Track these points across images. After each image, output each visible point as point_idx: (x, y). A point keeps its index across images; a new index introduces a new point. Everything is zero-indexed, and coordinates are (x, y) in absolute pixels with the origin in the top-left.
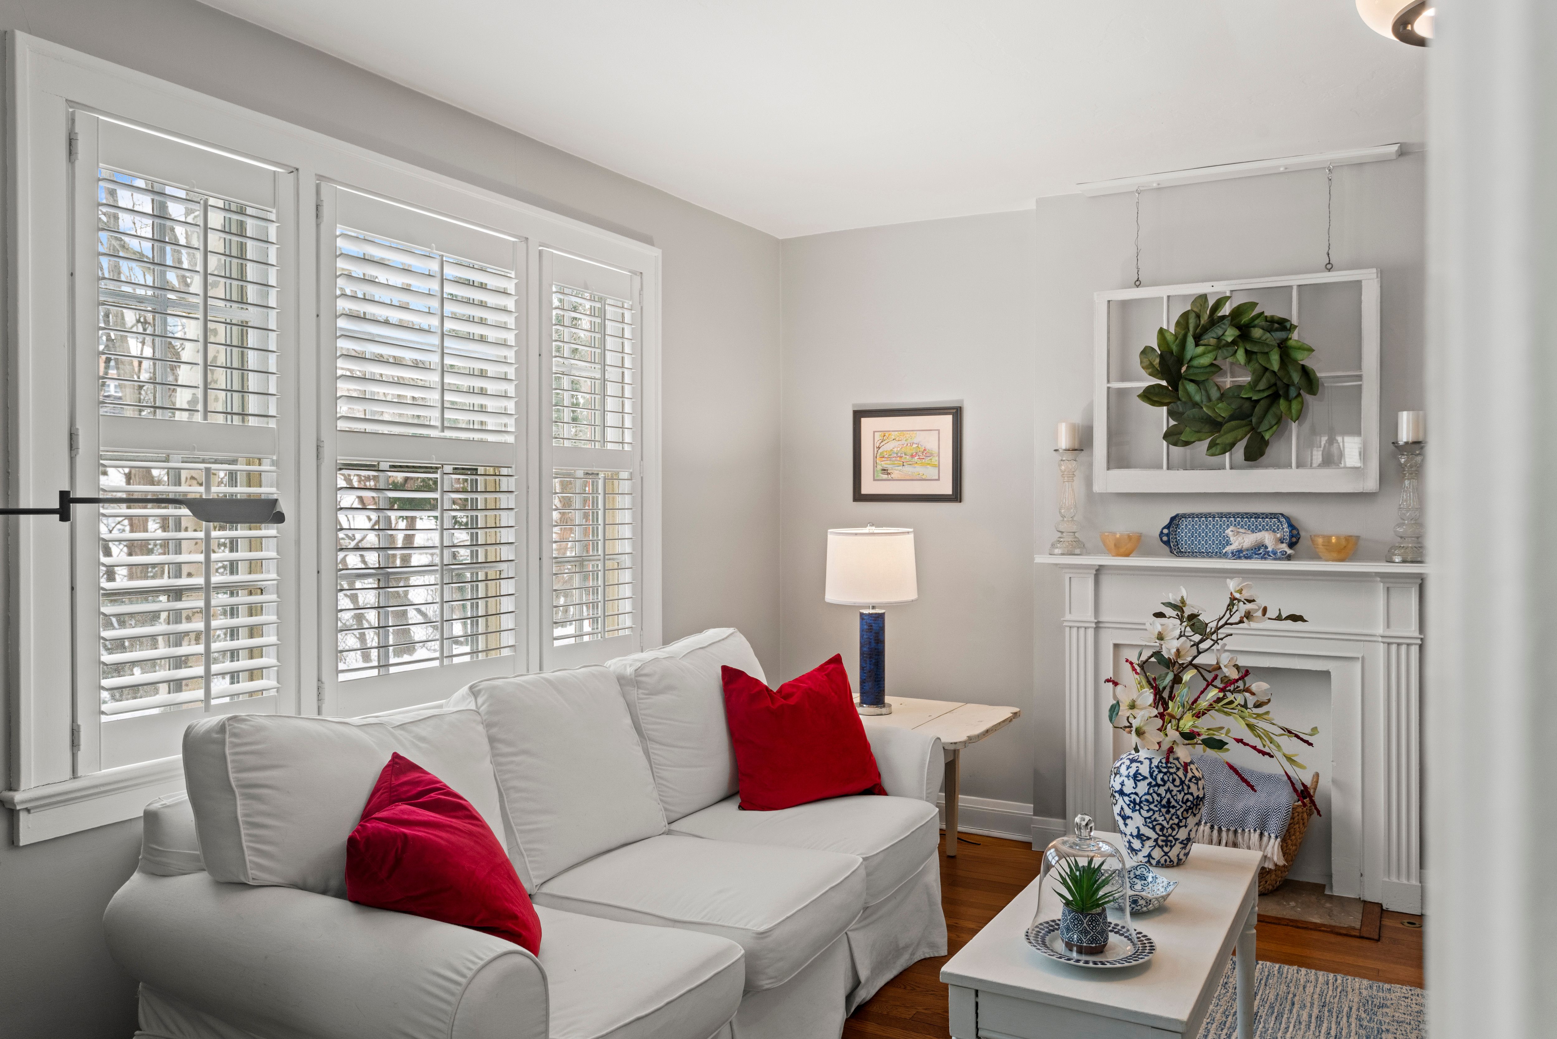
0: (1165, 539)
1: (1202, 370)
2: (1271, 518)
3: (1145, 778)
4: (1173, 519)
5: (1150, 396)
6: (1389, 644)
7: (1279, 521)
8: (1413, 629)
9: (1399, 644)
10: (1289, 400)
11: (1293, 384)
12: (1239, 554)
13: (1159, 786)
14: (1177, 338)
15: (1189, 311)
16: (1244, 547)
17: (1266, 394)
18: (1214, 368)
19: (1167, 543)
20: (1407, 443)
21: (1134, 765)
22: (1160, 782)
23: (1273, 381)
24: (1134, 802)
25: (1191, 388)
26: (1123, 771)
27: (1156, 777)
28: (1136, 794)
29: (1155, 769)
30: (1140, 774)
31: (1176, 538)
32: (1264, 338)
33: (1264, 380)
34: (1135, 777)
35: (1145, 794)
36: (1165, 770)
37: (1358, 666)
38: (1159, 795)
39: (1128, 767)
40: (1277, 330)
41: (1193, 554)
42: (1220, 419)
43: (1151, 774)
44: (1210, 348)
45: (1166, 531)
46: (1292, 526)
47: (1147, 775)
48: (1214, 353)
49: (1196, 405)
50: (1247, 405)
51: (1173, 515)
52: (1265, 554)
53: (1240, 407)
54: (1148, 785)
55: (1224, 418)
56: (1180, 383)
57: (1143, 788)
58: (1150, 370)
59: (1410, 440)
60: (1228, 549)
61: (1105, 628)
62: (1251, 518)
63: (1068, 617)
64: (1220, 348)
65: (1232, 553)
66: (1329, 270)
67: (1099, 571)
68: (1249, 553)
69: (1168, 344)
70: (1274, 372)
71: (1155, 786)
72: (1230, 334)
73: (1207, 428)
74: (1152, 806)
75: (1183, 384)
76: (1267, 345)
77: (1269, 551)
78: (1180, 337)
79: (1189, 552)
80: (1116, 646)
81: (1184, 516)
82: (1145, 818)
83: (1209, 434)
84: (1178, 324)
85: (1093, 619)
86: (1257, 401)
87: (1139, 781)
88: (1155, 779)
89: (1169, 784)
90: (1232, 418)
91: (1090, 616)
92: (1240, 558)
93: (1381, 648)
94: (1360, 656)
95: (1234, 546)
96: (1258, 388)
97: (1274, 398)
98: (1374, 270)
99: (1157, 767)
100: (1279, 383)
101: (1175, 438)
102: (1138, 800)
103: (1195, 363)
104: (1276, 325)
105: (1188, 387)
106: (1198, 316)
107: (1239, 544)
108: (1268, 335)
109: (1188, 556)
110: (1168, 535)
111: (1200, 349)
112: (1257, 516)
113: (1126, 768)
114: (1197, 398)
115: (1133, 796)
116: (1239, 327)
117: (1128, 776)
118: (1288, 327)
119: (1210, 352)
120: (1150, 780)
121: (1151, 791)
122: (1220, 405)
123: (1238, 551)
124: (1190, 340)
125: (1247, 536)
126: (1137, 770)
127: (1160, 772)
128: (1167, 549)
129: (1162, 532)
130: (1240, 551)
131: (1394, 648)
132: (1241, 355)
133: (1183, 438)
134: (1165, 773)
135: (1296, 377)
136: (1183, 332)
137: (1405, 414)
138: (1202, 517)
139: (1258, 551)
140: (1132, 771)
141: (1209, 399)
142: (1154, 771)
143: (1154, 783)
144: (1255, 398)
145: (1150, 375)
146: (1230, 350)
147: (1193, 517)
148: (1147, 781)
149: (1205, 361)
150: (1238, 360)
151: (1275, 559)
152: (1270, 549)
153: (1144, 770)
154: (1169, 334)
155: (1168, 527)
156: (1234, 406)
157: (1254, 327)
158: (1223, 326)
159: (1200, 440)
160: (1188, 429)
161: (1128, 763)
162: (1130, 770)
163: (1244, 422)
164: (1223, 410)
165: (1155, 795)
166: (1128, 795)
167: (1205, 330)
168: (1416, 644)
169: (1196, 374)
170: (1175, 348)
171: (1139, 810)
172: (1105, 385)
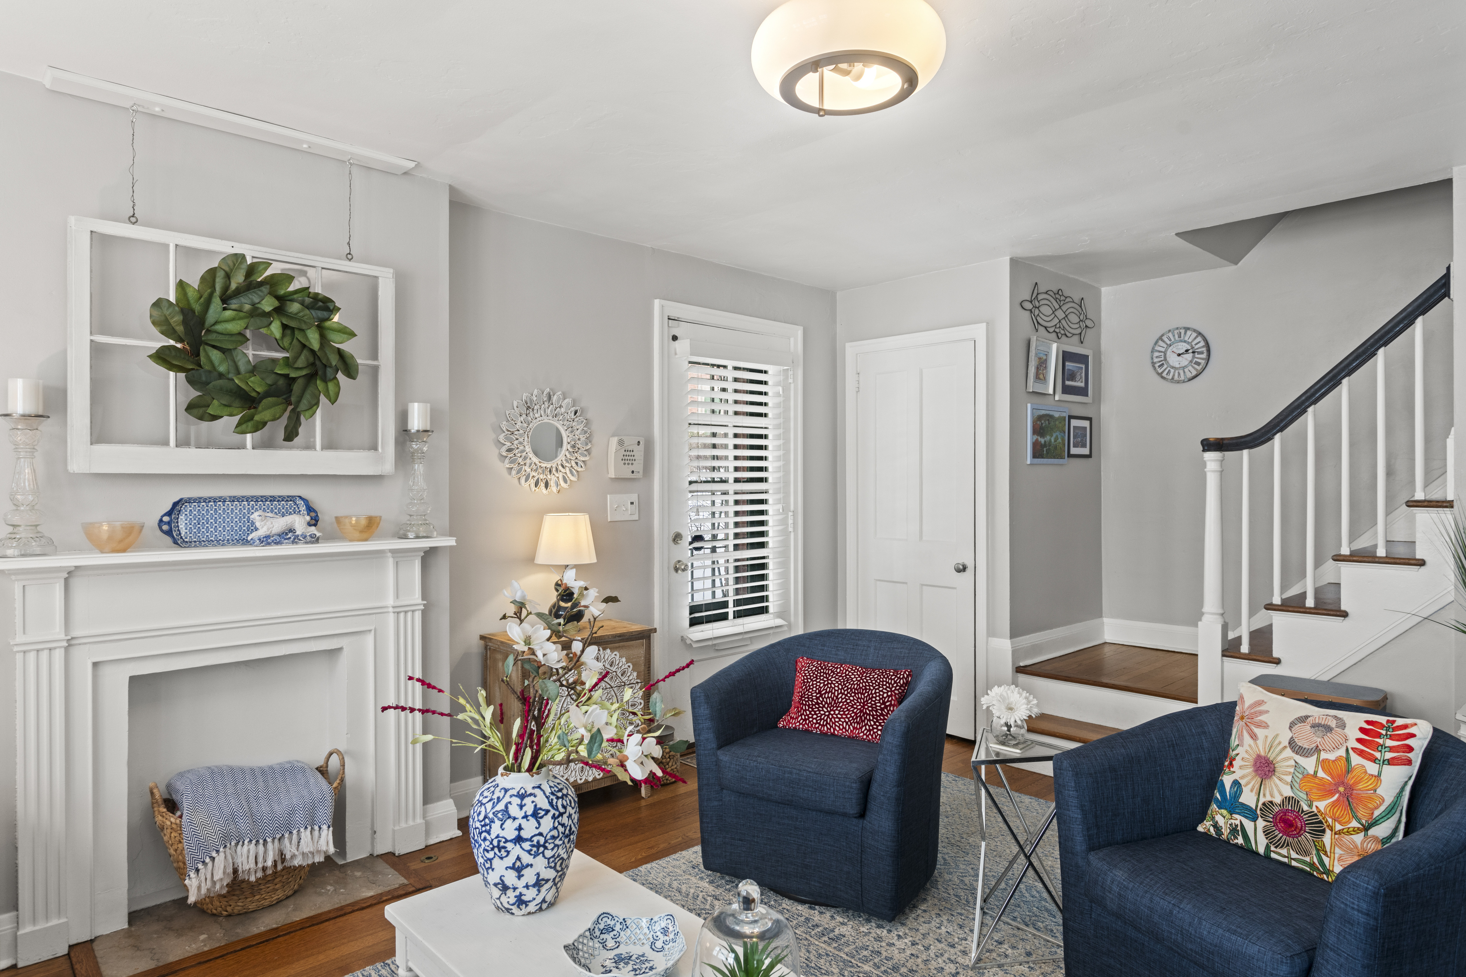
0: (165, 527)
1: (227, 338)
2: (287, 501)
3: (547, 812)
4: (175, 504)
5: (162, 357)
6: (398, 613)
7: (295, 504)
8: (417, 596)
9: (406, 612)
10: (325, 380)
11: (331, 367)
12: (267, 540)
13: (561, 814)
14: (201, 297)
15: (215, 268)
16: (273, 532)
17: (304, 372)
18: (241, 338)
19: (169, 533)
20: (418, 431)
21: (528, 801)
22: (562, 810)
23: (311, 360)
24: (538, 846)
25: (215, 355)
26: (514, 810)
27: (557, 806)
28: (541, 834)
29: (552, 797)
30: (541, 809)
31: (178, 526)
32: (301, 314)
33: (303, 357)
34: (535, 815)
35: (551, 830)
36: (560, 794)
37: (370, 639)
38: (563, 825)
39: (521, 807)
40: (319, 309)
41: (200, 544)
42: (254, 394)
43: (551, 803)
44: (242, 314)
45: (166, 519)
46: (310, 509)
47: (549, 808)
48: (246, 320)
49: (221, 376)
50: (281, 382)
51: (176, 499)
52: (294, 539)
53: (275, 383)
54: (552, 818)
55: (258, 393)
56: (201, 348)
57: (547, 823)
58: (164, 328)
59: (421, 429)
60: (254, 535)
61: (80, 644)
62: (267, 501)
63: (20, 638)
64: (252, 317)
65: (260, 539)
66: (350, 260)
67: (71, 574)
68: (278, 539)
69: (188, 300)
70: (312, 351)
71: (558, 817)
72: (268, 305)
73: (237, 403)
74: (557, 842)
75: (205, 350)
76: (305, 322)
77: (298, 536)
78: (206, 295)
79: (195, 542)
80: (95, 665)
81: (189, 501)
82: (549, 859)
83: (240, 409)
84: (203, 278)
85: (62, 636)
86: (294, 379)
87: (541, 817)
88: (557, 809)
89: (569, 809)
90: (267, 394)
91: (58, 632)
92: (269, 544)
93: (391, 617)
94: (373, 628)
95: (262, 532)
96: (296, 366)
97: (311, 377)
98: (391, 271)
99: (552, 793)
100: (318, 363)
101: (201, 410)
102: (542, 842)
103: (219, 327)
104: (320, 304)
105: (210, 355)
106: (228, 276)
107: (268, 529)
108: (307, 311)
109: (195, 546)
110: (169, 523)
111: (228, 314)
112: (273, 499)
113: (518, 808)
114: (222, 369)
115: (535, 839)
116: (278, 298)
117: (525, 817)
118: (331, 308)
119: (241, 318)
120: (552, 812)
121: (556, 824)
122: (252, 379)
123: (265, 537)
124: (216, 303)
125: (275, 520)
126: (536, 806)
127: (558, 798)
128: (168, 540)
129: (161, 521)
130: (267, 537)
131: (402, 615)
132: (276, 329)
133: (210, 411)
134: (562, 798)
135: (334, 360)
136: (209, 291)
137: (416, 404)
138: (210, 502)
139: (287, 535)
140: (529, 809)
141: (238, 372)
142: (552, 800)
143: (557, 813)
144: (292, 375)
145: (162, 333)
146: (265, 321)
147: (200, 502)
148: (550, 814)
149: (233, 327)
150: (272, 332)
151: (307, 543)
152: (298, 533)
153: (543, 803)
154: (191, 289)
155: (169, 514)
156: (269, 381)
157: (292, 300)
158: (260, 293)
159: (231, 415)
160: (215, 402)
161: (516, 801)
162: (524, 809)
163: (280, 400)
164: (256, 385)
165: (560, 827)
166: (531, 840)
167: (238, 292)
168: (419, 610)
169: (220, 341)
170: (197, 308)
171: (543, 853)
172: (88, 338)
